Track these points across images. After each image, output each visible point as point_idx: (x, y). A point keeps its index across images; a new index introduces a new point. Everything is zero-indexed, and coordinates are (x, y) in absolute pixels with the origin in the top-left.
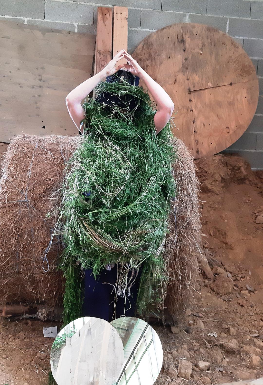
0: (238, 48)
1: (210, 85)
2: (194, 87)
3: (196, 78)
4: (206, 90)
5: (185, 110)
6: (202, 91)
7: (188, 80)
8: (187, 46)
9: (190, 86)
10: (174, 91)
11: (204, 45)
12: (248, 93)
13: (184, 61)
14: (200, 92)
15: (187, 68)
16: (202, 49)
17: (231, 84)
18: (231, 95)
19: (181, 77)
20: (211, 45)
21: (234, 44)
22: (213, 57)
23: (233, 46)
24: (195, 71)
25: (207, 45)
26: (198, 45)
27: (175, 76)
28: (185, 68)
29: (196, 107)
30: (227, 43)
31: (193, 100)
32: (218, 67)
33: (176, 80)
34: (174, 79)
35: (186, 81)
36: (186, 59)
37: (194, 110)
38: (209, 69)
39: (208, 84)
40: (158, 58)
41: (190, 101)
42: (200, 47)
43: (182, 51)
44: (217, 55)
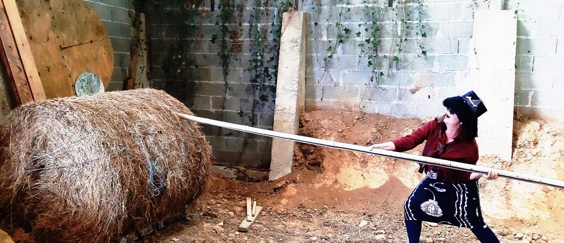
0: (89, 10)
1: (76, 42)
2: (64, 44)
3: (64, 35)
4: (73, 47)
5: (61, 67)
6: (70, 48)
7: (58, 37)
8: (52, 5)
9: (61, 44)
10: (49, 49)
11: (64, 6)
12: (105, 50)
13: (52, 19)
14: (69, 48)
15: (55, 26)
16: (63, 9)
17: (91, 42)
18: (94, 51)
19: (52, 35)
20: (70, 5)
21: (86, 5)
22: (74, 16)
23: (86, 8)
24: (62, 29)
25: (66, 5)
26: (60, 5)
27: (47, 34)
28: (54, 26)
29: (68, 63)
30: (80, 4)
31: (65, 57)
32: (79, 26)
33: (48, 38)
34: (47, 37)
35: (56, 38)
36: (53, 18)
37: (67, 65)
38: (73, 28)
39: (74, 41)
40: (30, 15)
41: (63, 57)
42: (62, 7)
43: (49, 10)
44: (76, 15)
